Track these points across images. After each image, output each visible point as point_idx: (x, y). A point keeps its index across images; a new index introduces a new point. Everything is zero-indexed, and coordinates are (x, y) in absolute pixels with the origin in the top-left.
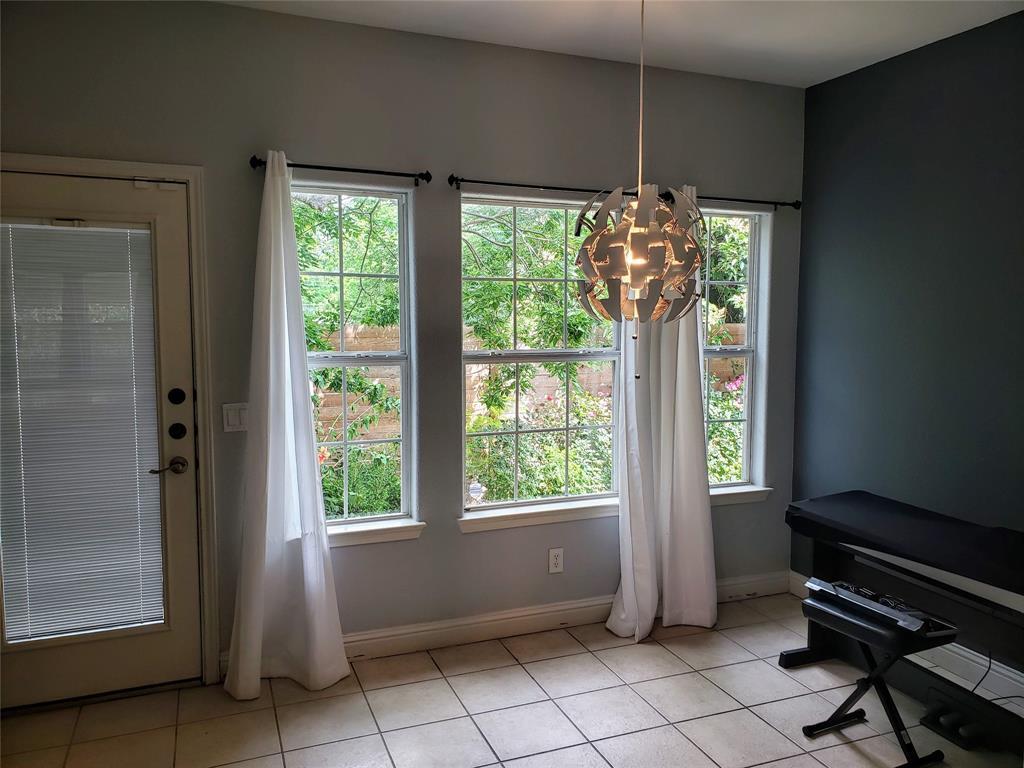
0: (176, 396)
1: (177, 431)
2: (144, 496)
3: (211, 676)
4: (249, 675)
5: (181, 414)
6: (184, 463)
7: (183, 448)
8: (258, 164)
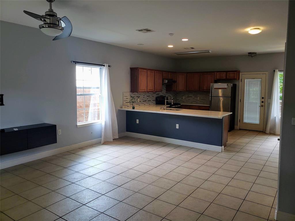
0: (263, 98)
1: (263, 102)
2: (258, 109)
3: (264, 131)
4: (268, 131)
5: (263, 100)
6: (263, 106)
7: (263, 104)
8: (274, 71)
